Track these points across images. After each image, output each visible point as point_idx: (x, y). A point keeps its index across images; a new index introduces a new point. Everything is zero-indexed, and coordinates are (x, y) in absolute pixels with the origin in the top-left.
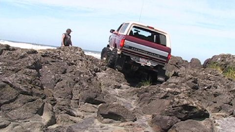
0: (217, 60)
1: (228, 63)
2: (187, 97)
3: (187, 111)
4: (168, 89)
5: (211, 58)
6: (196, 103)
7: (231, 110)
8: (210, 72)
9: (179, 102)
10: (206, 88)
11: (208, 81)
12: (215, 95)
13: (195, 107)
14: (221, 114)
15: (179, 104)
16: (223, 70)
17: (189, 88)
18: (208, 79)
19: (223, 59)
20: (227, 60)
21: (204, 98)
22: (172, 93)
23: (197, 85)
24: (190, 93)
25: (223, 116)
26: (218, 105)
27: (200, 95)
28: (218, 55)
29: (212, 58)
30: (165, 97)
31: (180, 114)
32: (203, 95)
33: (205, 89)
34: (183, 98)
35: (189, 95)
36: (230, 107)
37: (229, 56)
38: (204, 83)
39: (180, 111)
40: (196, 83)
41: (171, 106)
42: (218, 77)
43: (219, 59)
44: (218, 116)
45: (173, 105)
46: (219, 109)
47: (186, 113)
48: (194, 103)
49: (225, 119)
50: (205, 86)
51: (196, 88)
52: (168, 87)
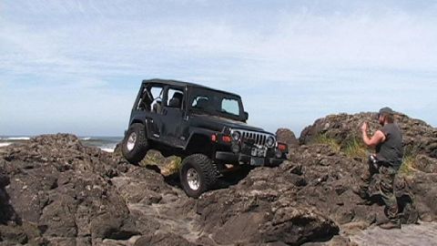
0: (324, 126)
1: (347, 131)
2: (295, 203)
3: (300, 229)
4: (254, 192)
5: (312, 124)
6: (313, 212)
7: (372, 214)
8: (318, 150)
9: (284, 214)
10: (319, 180)
11: (319, 167)
12: (340, 192)
13: (315, 220)
14: (356, 224)
15: (285, 218)
16: (339, 143)
17: (290, 184)
18: (319, 163)
19: (333, 124)
20: (344, 126)
21: (321, 200)
22: (263, 198)
23: (302, 177)
24: (295, 194)
25: (361, 228)
26: (347, 209)
27: (313, 196)
28: (324, 117)
29: (315, 125)
30: (253, 208)
31: (289, 235)
32: (317, 195)
33: (319, 184)
34: (288, 206)
35: (295, 197)
36: (368, 209)
37: (344, 116)
38: (316, 173)
39: (289, 230)
40: (301, 174)
41: (269, 223)
42: (334, 157)
43: (328, 125)
44: (351, 228)
45: (274, 220)
46: (352, 216)
47: (300, 232)
48: (310, 211)
49: (364, 232)
50: (317, 177)
51: (302, 183)
52: (253, 189)
